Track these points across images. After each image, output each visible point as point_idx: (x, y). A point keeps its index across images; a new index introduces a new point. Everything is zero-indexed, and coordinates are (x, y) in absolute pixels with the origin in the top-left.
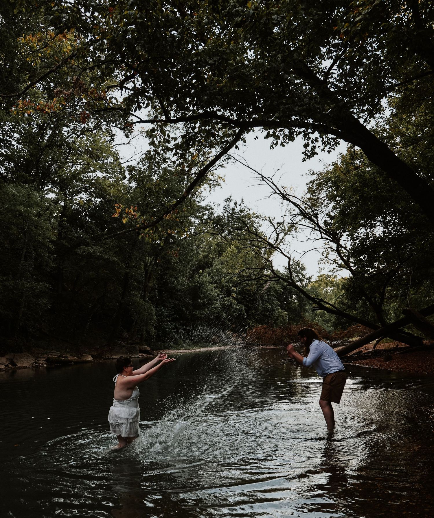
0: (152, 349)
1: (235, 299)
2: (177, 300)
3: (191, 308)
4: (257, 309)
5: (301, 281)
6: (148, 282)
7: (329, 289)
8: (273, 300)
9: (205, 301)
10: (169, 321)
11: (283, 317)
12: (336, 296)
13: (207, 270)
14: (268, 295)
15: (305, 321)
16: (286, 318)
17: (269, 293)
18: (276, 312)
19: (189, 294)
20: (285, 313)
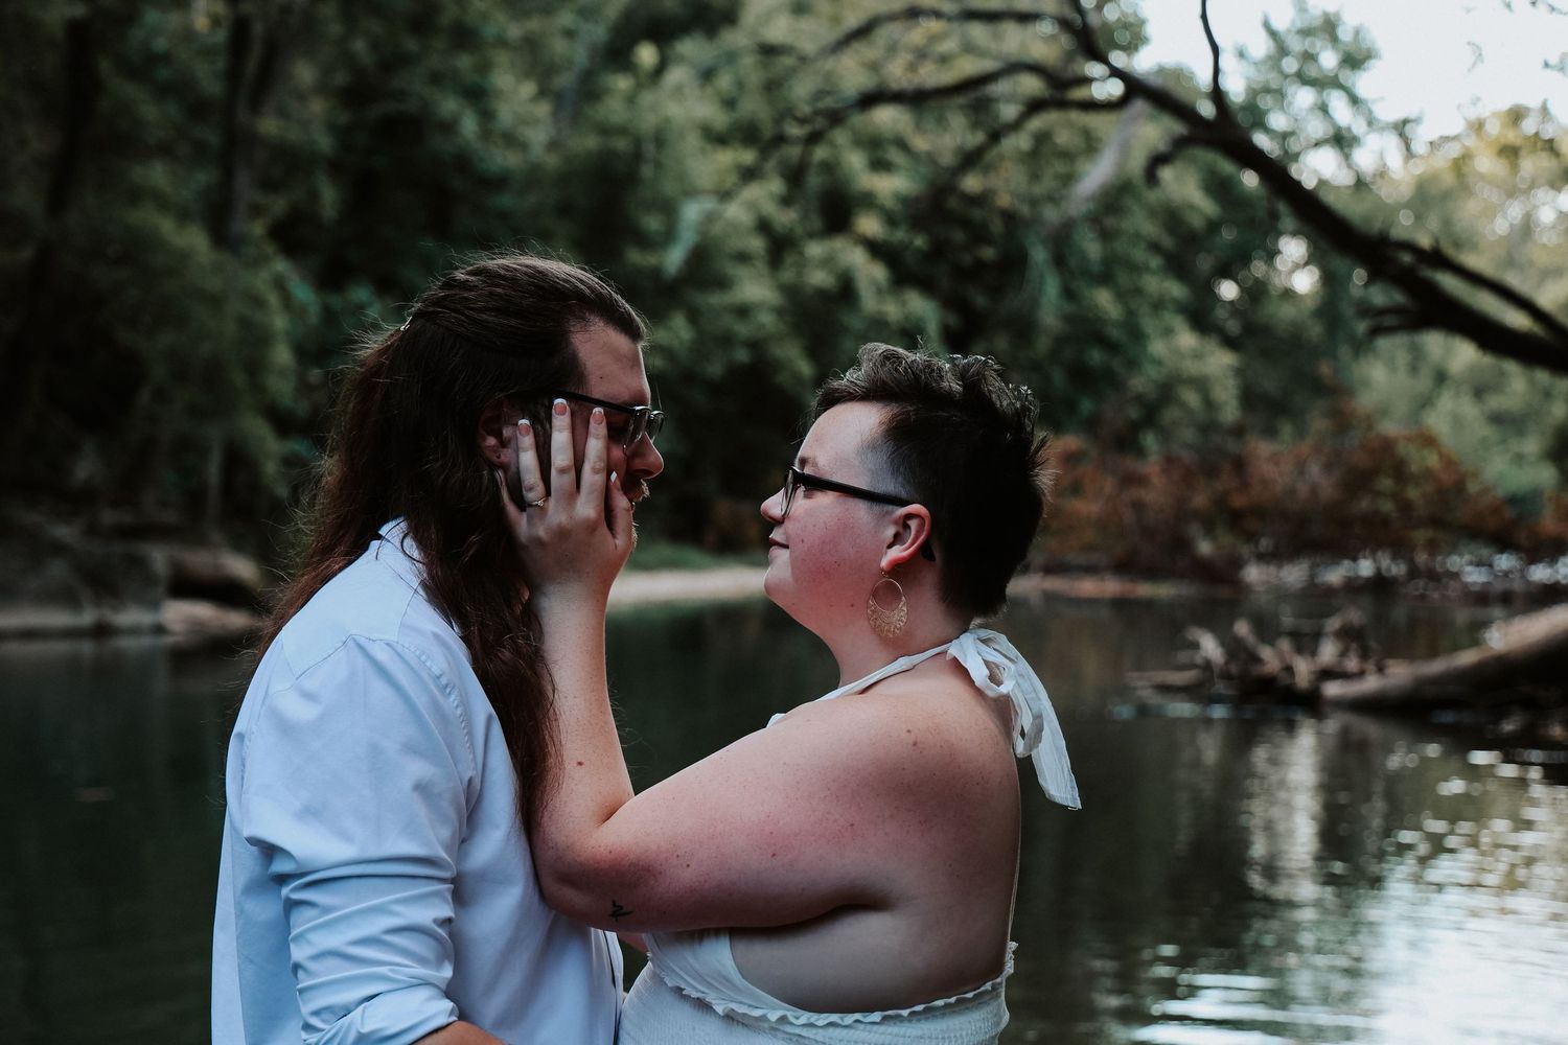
1: (875, 249)
4: (1023, 328)
5: (1342, 141)
6: (256, 104)
7: (1549, 207)
8: (1135, 269)
11: (1202, 385)
13: (691, 48)
14: (1106, 235)
15: (1343, 421)
16: (1227, 396)
17: (1109, 222)
18: (1157, 347)
19: (564, 210)
20: (1219, 362)
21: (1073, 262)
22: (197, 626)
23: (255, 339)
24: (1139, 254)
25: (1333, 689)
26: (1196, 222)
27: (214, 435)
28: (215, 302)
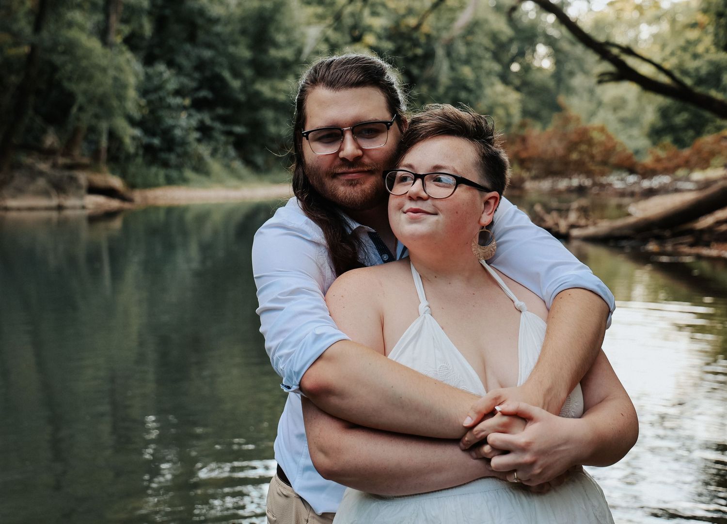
0: (132, 186)
2: (209, 46)
3: (248, 72)
4: (433, 83)
7: (646, 32)
8: (480, 58)
9: (288, 53)
10: (185, 108)
11: (505, 107)
12: (663, 46)
14: (468, 44)
15: (567, 120)
16: (516, 112)
17: (470, 38)
18: (488, 91)
19: (244, 32)
20: (512, 98)
21: (454, 55)
22: (98, 205)
23: (120, 86)
24: (480, 52)
25: (575, 232)
26: (504, 38)
27: (104, 126)
28: (104, 70)
